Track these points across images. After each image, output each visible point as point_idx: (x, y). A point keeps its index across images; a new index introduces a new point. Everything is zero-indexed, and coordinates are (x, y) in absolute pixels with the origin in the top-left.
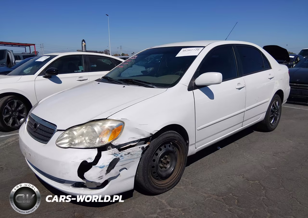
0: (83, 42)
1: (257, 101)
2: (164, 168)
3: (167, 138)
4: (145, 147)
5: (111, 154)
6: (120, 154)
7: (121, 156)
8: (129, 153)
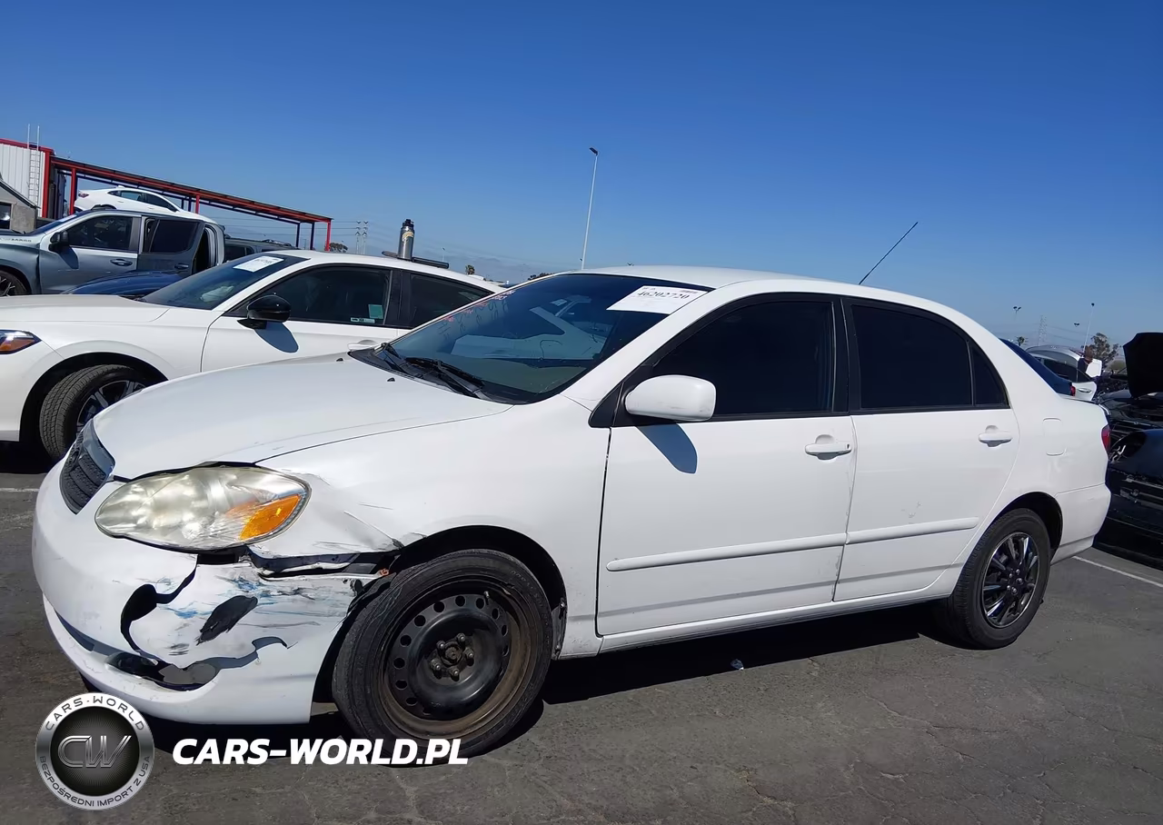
0: (407, 228)
1: (911, 518)
2: (450, 678)
3: (465, 569)
4: (365, 584)
5: (229, 580)
6: (260, 584)
7: (266, 594)
8: (297, 592)
